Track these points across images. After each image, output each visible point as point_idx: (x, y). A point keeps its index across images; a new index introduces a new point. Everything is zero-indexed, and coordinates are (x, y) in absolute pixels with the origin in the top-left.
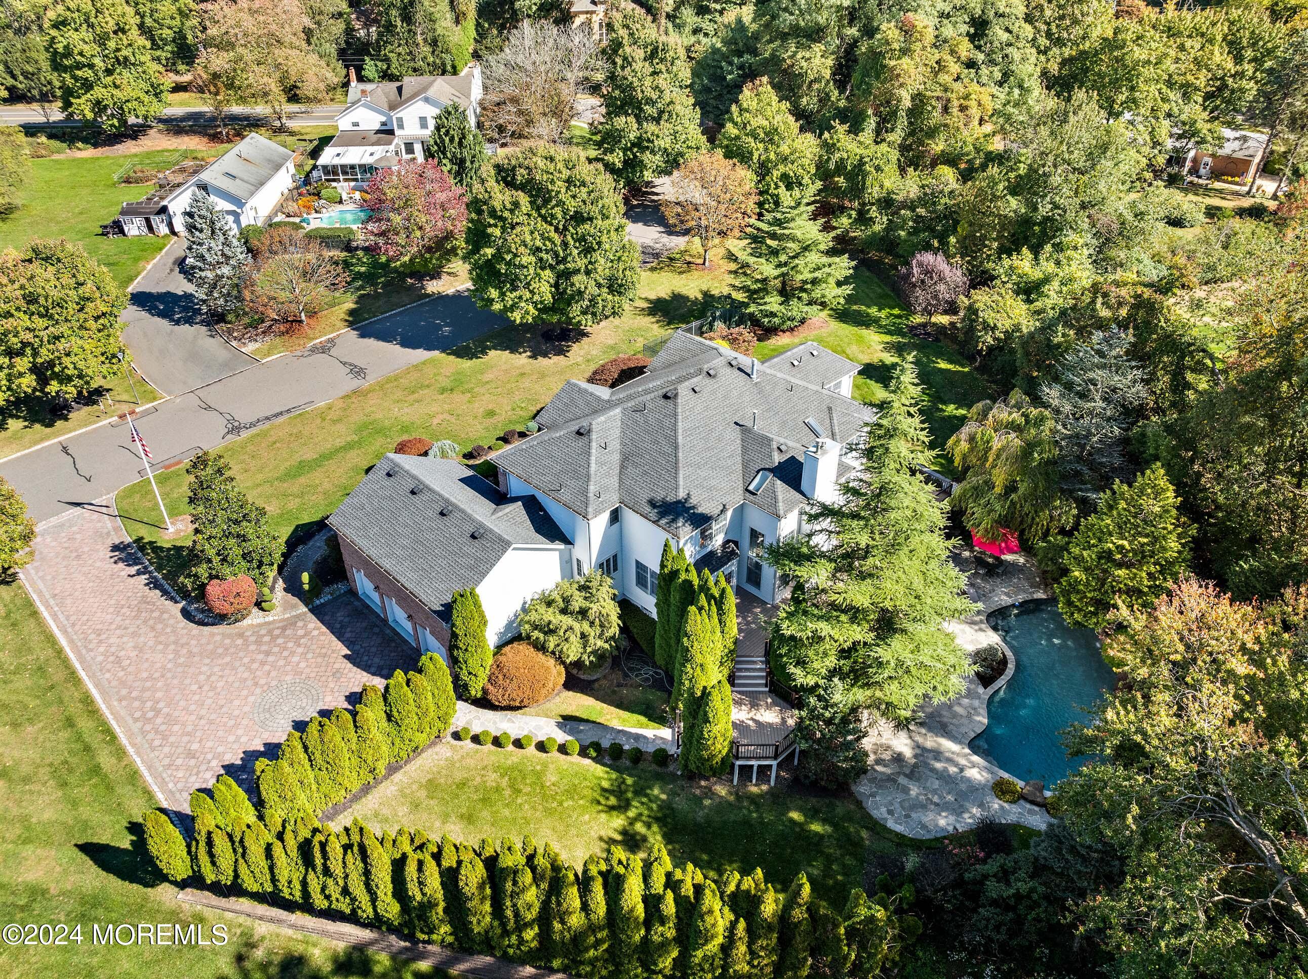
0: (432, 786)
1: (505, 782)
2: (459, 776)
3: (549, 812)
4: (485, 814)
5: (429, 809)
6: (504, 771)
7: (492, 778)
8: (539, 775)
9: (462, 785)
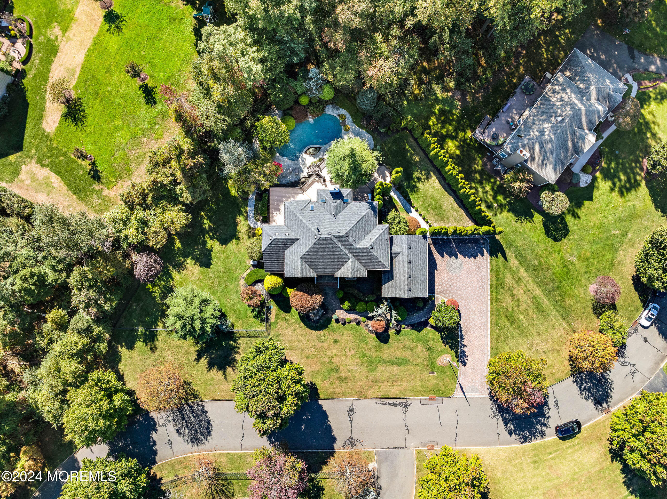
0: (442, 219)
1: (429, 209)
2: (436, 217)
3: (426, 197)
4: (437, 206)
5: (446, 215)
6: (428, 212)
7: (431, 212)
8: (422, 205)
9: (437, 215)
